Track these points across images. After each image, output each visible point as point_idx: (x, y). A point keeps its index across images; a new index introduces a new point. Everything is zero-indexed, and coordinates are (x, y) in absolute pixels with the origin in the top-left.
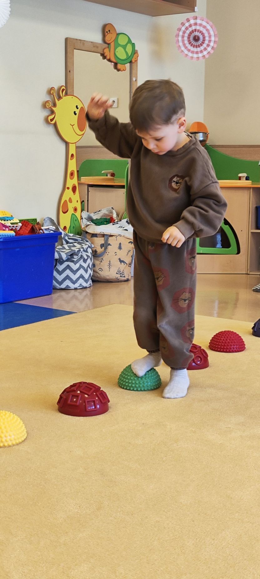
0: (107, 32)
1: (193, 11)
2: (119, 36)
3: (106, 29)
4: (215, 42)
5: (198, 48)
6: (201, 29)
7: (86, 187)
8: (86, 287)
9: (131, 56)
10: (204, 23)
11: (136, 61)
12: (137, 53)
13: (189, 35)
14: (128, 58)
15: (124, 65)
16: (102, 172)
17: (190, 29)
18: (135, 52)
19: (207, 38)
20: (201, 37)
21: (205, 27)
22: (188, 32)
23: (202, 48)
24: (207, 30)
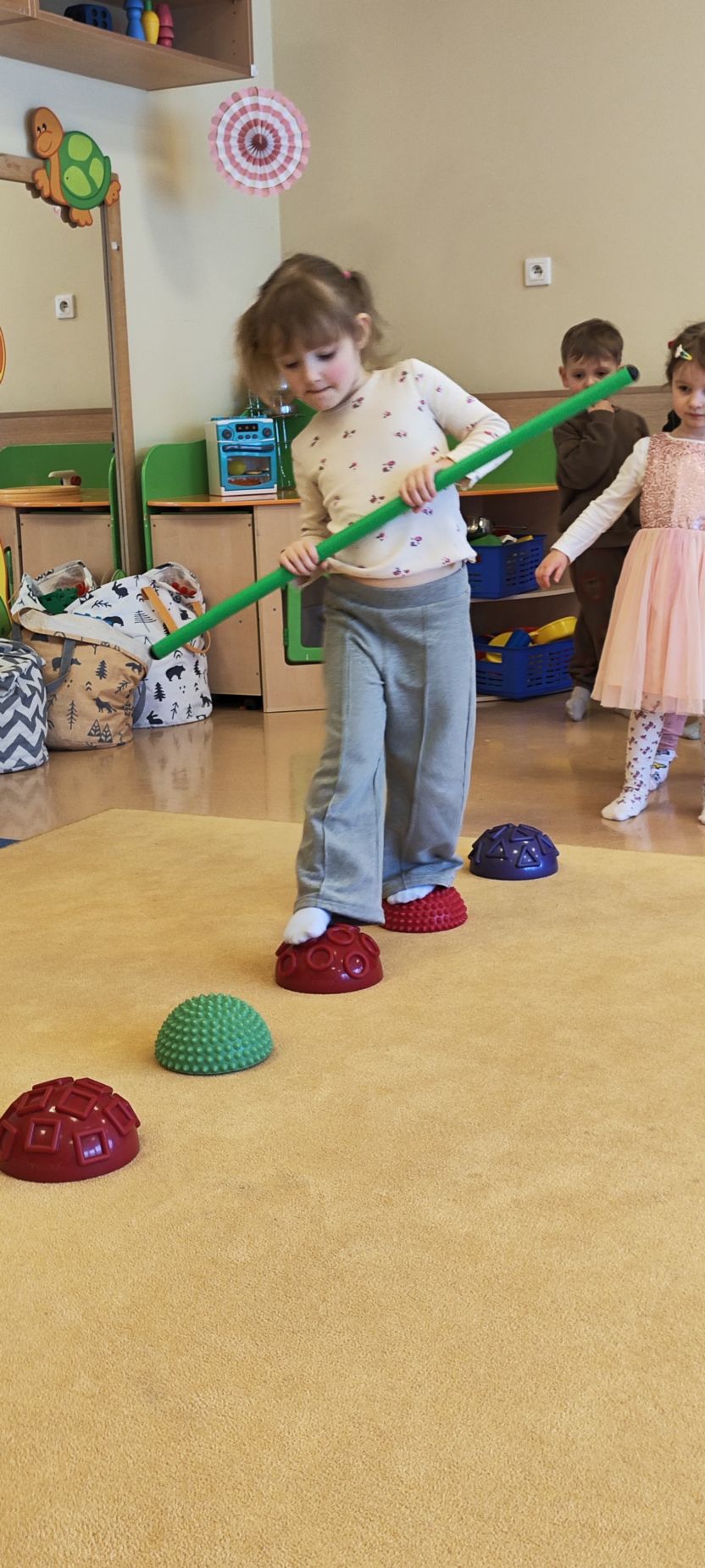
0: (39, 129)
1: (249, 76)
2: (69, 139)
3: (36, 122)
4: (304, 150)
5: (266, 166)
6: (270, 119)
7: (14, 513)
8: (35, 765)
9: (101, 189)
10: (277, 106)
11: (116, 201)
12: (117, 181)
13: (242, 134)
14: (97, 194)
15: (87, 211)
16: (51, 475)
17: (244, 120)
18: (111, 179)
19: (285, 142)
20: (270, 139)
21: (277, 114)
22: (238, 126)
23: (274, 165)
24: (283, 121)
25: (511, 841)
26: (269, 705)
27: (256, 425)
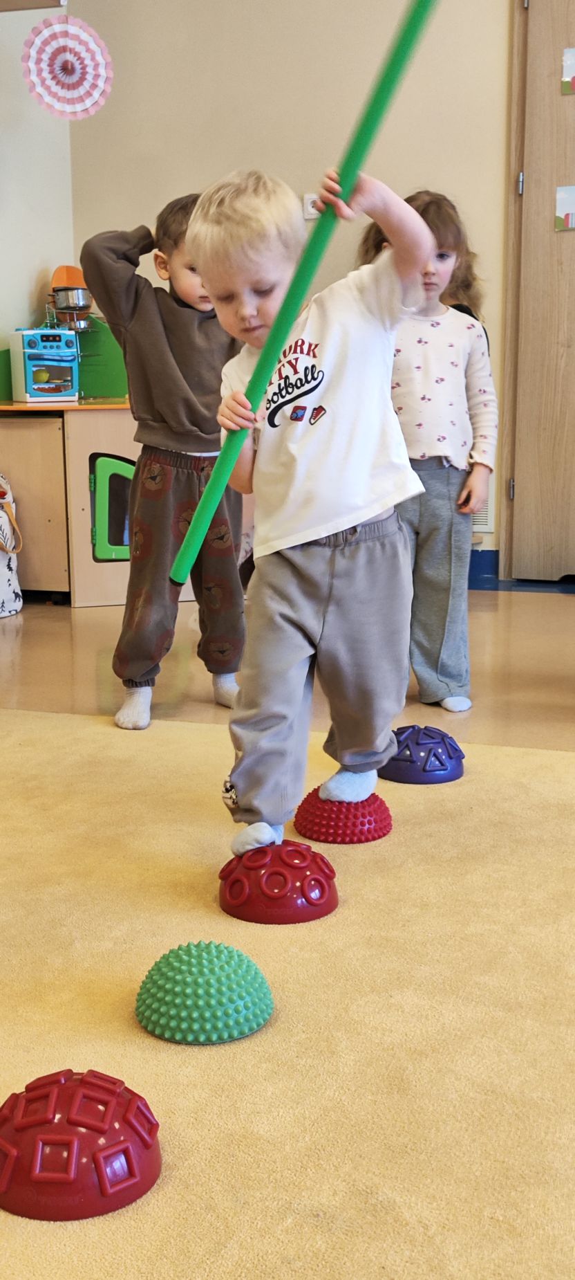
1: (59, 5)
4: (107, 79)
5: (74, 91)
6: (79, 48)
10: (83, 36)
13: (52, 59)
17: (55, 45)
19: (90, 70)
20: (78, 66)
21: (85, 44)
22: (49, 50)
23: (81, 91)
24: (88, 50)
25: (418, 744)
26: (77, 600)
27: (59, 336)
